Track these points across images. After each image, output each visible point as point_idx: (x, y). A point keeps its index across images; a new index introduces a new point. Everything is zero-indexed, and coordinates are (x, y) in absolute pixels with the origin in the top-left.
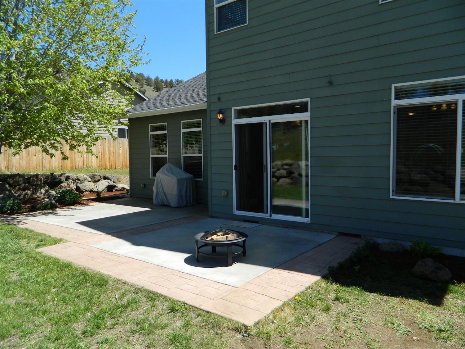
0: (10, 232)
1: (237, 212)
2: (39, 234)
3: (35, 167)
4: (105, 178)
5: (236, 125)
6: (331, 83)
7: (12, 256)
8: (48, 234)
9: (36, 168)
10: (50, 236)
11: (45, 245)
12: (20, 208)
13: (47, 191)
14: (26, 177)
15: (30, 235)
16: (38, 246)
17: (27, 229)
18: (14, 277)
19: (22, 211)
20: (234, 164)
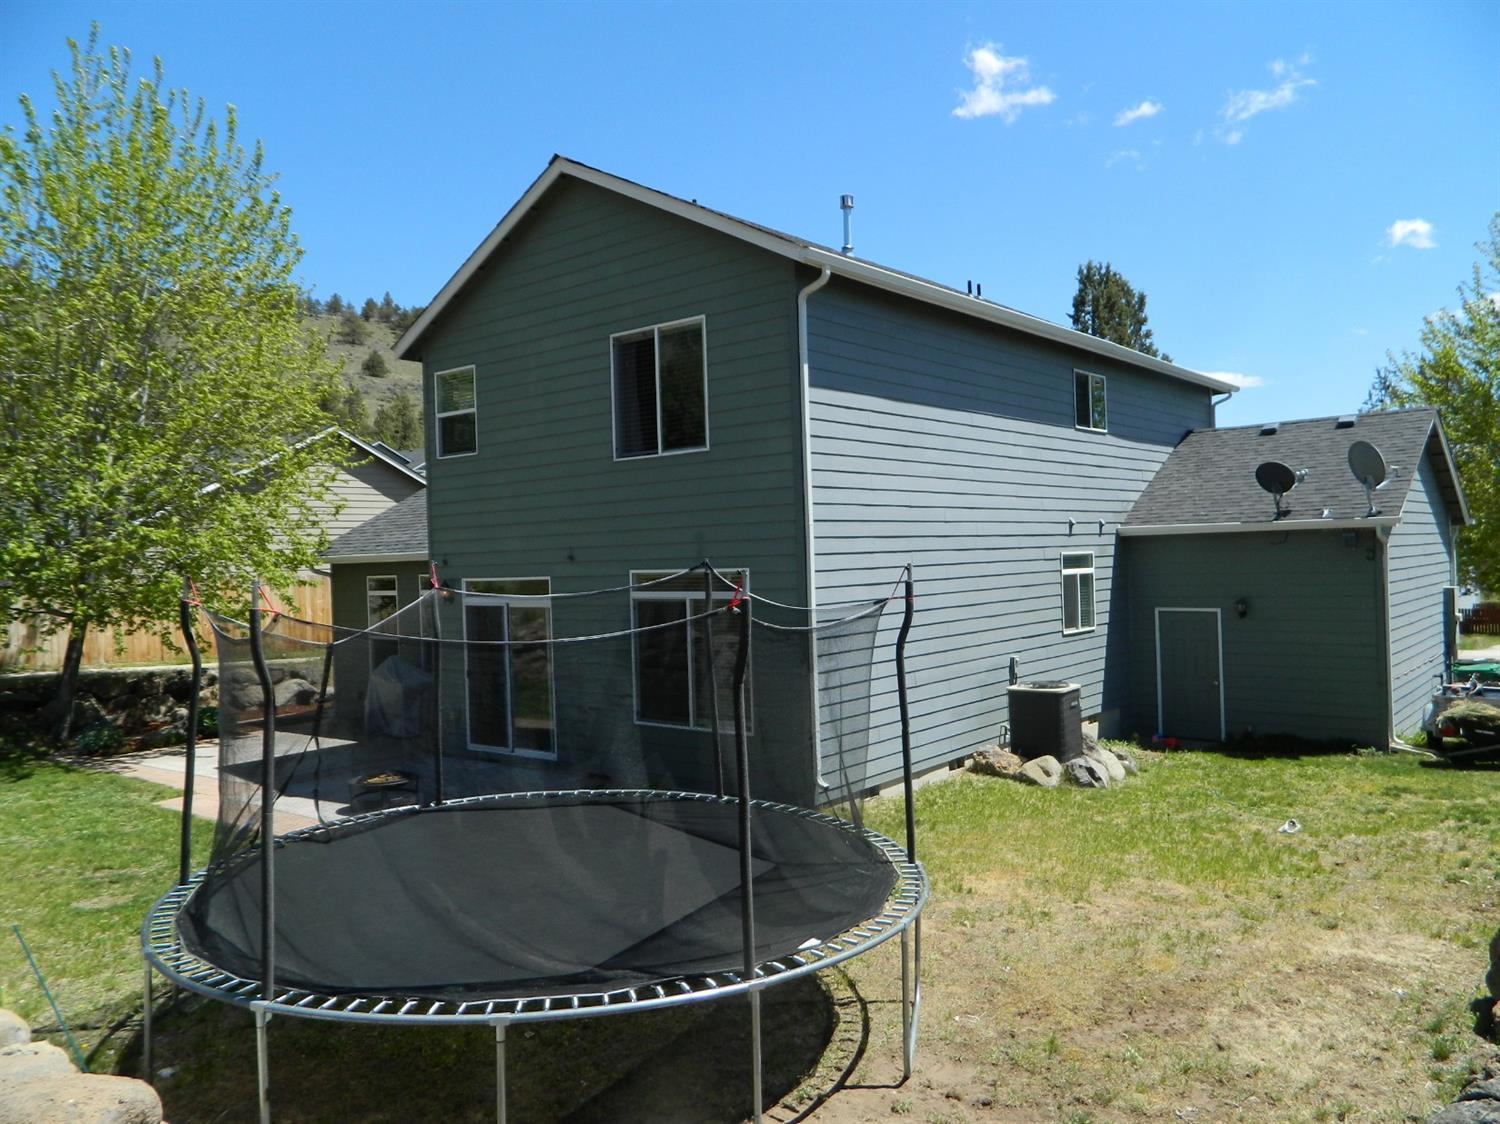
0: (112, 782)
1: (471, 747)
2: (156, 785)
3: (146, 651)
4: (294, 675)
5: (467, 607)
6: (571, 558)
7: (121, 810)
8: (168, 784)
9: (149, 653)
10: (171, 788)
11: (163, 798)
12: (121, 745)
13: (170, 709)
14: (130, 681)
15: (141, 786)
16: (154, 799)
17: (136, 779)
18: (127, 829)
19: (124, 749)
20: (466, 668)
